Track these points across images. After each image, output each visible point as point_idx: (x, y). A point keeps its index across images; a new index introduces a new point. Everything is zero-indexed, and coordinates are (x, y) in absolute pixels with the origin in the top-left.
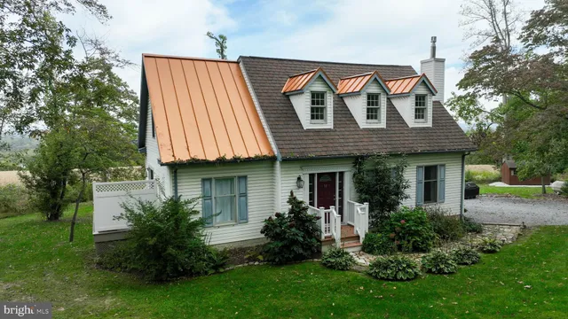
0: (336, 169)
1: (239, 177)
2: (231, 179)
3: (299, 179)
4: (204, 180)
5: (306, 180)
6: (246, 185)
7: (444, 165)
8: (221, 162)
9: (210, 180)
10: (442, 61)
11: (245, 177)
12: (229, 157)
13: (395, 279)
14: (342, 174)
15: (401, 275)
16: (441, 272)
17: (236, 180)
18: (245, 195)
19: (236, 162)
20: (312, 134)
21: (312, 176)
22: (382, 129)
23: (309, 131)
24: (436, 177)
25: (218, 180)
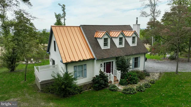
0: (111, 61)
1: (84, 65)
2: (82, 65)
3: (101, 64)
4: (74, 66)
5: (103, 64)
6: (86, 66)
7: (140, 57)
8: (80, 61)
9: (76, 66)
10: (139, 25)
11: (86, 64)
12: (82, 60)
13: (130, 94)
14: (112, 62)
15: (131, 93)
16: (141, 91)
17: (83, 66)
18: (86, 70)
19: (84, 61)
20: (104, 51)
21: (105, 63)
22: (123, 48)
23: (103, 50)
24: (137, 60)
25: (78, 66)
